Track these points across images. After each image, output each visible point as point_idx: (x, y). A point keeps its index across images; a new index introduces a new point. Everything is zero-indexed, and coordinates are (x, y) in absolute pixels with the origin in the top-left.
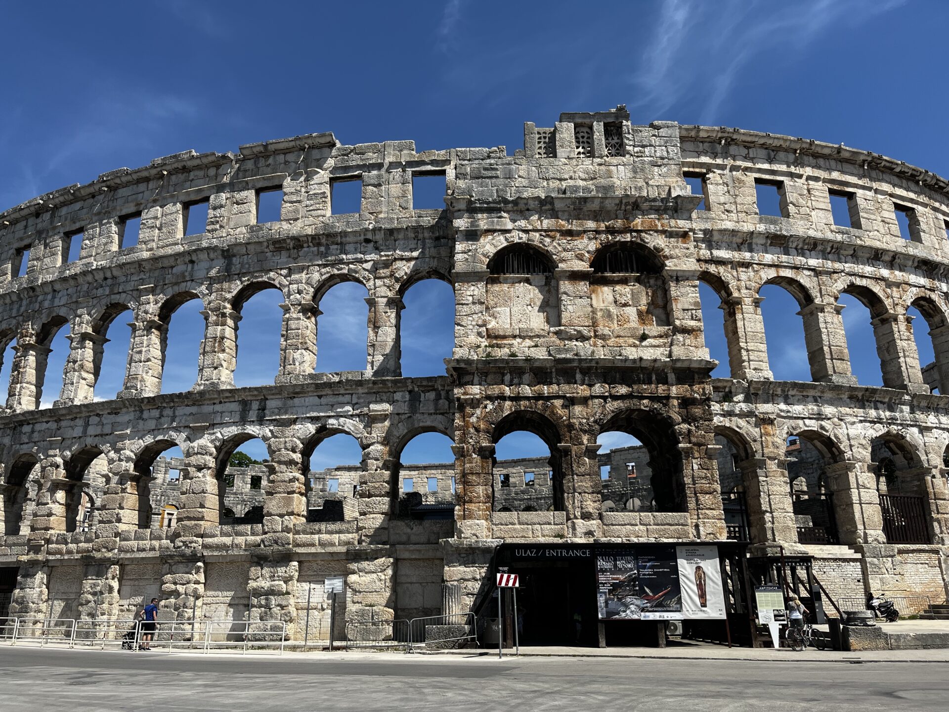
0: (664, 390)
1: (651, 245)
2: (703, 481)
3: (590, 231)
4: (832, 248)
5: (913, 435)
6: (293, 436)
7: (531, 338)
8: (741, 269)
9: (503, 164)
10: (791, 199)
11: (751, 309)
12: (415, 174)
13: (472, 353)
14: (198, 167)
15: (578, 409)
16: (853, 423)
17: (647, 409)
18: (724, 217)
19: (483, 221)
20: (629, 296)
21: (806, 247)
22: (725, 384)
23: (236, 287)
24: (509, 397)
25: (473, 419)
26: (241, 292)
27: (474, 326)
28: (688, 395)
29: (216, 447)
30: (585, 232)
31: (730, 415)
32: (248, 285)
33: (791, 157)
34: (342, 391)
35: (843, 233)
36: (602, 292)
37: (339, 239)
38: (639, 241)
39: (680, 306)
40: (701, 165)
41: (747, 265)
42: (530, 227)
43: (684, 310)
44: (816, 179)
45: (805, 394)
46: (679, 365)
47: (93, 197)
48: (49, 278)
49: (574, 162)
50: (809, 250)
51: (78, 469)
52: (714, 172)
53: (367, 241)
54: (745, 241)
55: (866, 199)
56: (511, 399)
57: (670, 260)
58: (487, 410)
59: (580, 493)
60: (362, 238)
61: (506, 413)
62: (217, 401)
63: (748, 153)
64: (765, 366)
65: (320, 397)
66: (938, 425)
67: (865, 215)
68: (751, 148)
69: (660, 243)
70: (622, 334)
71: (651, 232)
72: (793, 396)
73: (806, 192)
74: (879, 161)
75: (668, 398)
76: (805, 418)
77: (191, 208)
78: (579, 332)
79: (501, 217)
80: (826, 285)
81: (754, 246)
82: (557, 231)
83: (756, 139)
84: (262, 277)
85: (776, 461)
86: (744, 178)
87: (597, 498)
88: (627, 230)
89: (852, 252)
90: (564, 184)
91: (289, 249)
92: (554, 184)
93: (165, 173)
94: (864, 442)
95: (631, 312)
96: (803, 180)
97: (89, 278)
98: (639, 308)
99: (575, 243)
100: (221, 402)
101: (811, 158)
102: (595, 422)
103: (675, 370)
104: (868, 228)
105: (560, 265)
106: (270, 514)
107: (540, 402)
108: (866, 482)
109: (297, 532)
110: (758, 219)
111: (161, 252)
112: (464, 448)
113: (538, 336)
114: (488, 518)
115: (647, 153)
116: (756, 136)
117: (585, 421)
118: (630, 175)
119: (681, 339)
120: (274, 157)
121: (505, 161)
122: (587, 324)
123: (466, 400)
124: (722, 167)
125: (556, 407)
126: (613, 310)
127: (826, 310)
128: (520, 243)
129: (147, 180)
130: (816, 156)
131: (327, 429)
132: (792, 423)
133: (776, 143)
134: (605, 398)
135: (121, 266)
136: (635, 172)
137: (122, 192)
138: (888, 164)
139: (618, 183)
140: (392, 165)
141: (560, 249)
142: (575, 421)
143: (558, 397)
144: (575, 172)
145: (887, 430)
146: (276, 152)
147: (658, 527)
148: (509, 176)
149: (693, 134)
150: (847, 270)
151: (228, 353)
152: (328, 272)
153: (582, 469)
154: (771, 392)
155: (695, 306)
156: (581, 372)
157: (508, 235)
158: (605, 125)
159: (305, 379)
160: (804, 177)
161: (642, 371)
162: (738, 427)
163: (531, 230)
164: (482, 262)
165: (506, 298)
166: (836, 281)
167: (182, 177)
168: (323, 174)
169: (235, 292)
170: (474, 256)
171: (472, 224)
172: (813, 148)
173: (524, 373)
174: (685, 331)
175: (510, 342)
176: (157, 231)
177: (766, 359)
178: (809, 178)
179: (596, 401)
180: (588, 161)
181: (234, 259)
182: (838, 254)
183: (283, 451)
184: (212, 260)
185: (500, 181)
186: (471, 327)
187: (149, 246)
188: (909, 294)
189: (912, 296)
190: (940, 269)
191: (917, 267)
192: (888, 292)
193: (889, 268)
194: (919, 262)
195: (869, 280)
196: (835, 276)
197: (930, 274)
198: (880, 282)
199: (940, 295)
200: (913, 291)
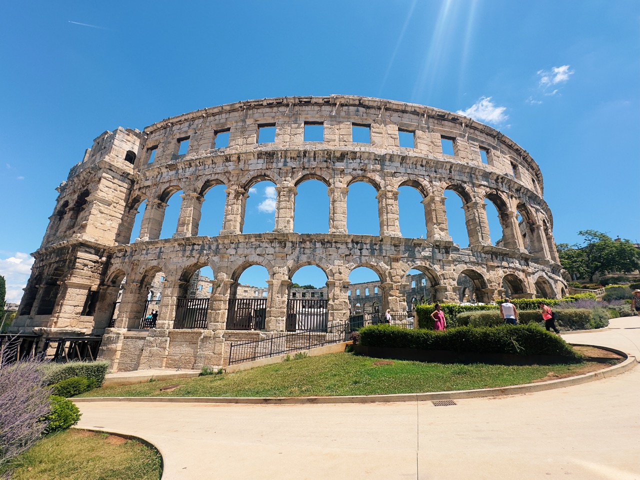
8: (154, 187)
10: (191, 143)
15: (47, 269)
21: (187, 167)
22: (121, 248)
33: (201, 120)
40: (157, 141)
41: (157, 184)
46: (70, 243)
52: (161, 142)
55: (237, 129)
56: (39, 267)
61: (37, 274)
63: (181, 127)
66: (235, 254)
67: (232, 138)
68: (182, 123)
73: (200, 137)
74: (250, 104)
75: (66, 259)
80: (191, 185)
81: (163, 174)
86: (172, 140)
88: (86, 184)
89: (211, 162)
96: (202, 130)
99: (75, 195)
101: (212, 117)
103: (72, 246)
104: (231, 145)
117: (46, 274)
124: (164, 139)
125: (44, 269)
127: (186, 198)
130: (214, 115)
136: (101, 157)
141: (71, 199)
150: (206, 173)
154: (141, 248)
155: (89, 213)
172: (208, 112)
182: (205, 165)
188: (247, 176)
189: (249, 176)
190: (278, 154)
191: (258, 158)
192: (231, 179)
193: (236, 164)
194: (258, 155)
195: (220, 175)
196: (199, 178)
197: (270, 159)
198: (227, 174)
199: (275, 171)
200: (252, 173)
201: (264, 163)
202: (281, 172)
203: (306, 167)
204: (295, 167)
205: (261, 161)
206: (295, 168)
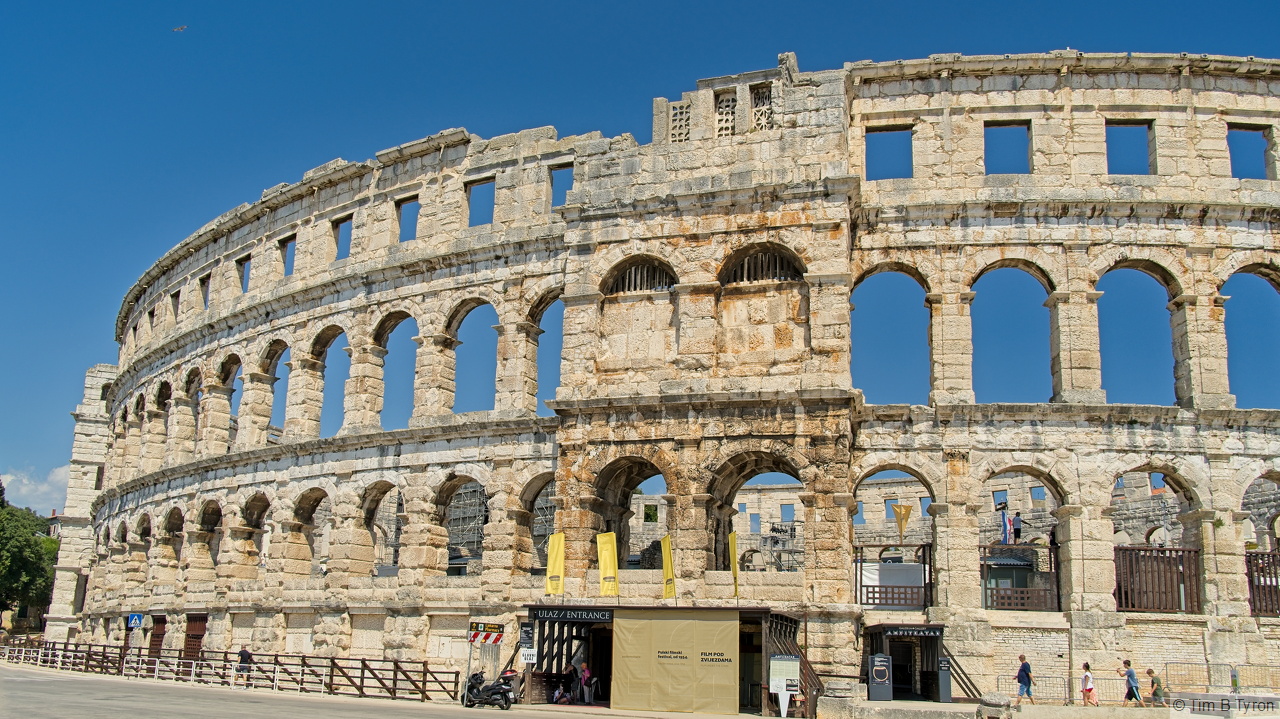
0: (788, 428)
1: (791, 246)
2: (826, 535)
3: (719, 233)
4: (1094, 209)
5: (1191, 468)
6: (425, 484)
7: (644, 370)
8: (947, 255)
9: (625, 157)
10: (1039, 146)
11: (954, 308)
12: (551, 168)
13: (576, 392)
14: (344, 180)
15: (688, 453)
16: (1089, 454)
17: (768, 451)
18: (931, 183)
19: (597, 231)
20: (766, 310)
21: (1051, 213)
22: (900, 412)
23: (378, 317)
24: (614, 442)
25: (575, 469)
26: (382, 323)
27: (581, 360)
28: (817, 433)
29: (359, 496)
30: (713, 234)
31: (907, 450)
32: (387, 316)
33: (1052, 80)
34: (469, 435)
35: (1120, 184)
36: (735, 308)
37: (469, 259)
38: (777, 241)
39: (820, 322)
40: (906, 114)
41: (956, 248)
42: (649, 235)
43: (825, 326)
44: (1087, 108)
45: (1017, 418)
46: (806, 396)
47: (258, 219)
48: (224, 313)
49: (709, 144)
50: (1057, 217)
51: (255, 516)
52: (925, 121)
53: (498, 258)
54: (959, 215)
55: (1172, 127)
56: (616, 443)
57: (813, 263)
58: (590, 457)
59: (682, 550)
60: (492, 254)
61: (611, 460)
62: (358, 447)
63: (982, 86)
64: (968, 383)
65: (449, 441)
66: (1242, 452)
67: (1167, 152)
68: (986, 77)
69: (802, 242)
70: (748, 360)
71: (793, 228)
72: (1000, 422)
73: (1065, 131)
74: (1206, 64)
75: (793, 436)
76: (1014, 450)
77: (341, 225)
78: (697, 360)
79: (617, 225)
80: (1077, 265)
81: (971, 221)
82: (681, 236)
83: (990, 66)
84: (399, 305)
85: (964, 507)
86: (967, 124)
87: (700, 556)
88: (763, 227)
89: (1128, 212)
90: (697, 174)
91: (422, 273)
92: (683, 176)
93: (316, 189)
94: (1102, 479)
95: (767, 331)
96: (1066, 113)
97: (255, 313)
98: (777, 325)
99: (701, 249)
100: (362, 448)
101: (1085, 77)
102: (707, 467)
103: (804, 402)
104: (1169, 171)
105: (681, 280)
106: (404, 567)
107: (648, 446)
108: (1095, 532)
109: (428, 586)
110: (981, 182)
111: (312, 283)
112: (562, 500)
113: (652, 368)
114: (584, 576)
115: (800, 122)
116: (989, 61)
117: (694, 467)
118: (777, 153)
119: (817, 363)
120: (412, 163)
121: (627, 153)
122: (707, 350)
123: (567, 446)
124: (938, 112)
125: (664, 451)
126: (746, 330)
127: (1071, 300)
128: (639, 255)
129: (301, 197)
130: (1091, 73)
131: (456, 477)
132: (996, 456)
133: (1022, 66)
134: (719, 439)
135: (279, 300)
136: (783, 149)
137: (281, 212)
138: (1221, 66)
139: (759, 165)
140: (526, 160)
141: (682, 258)
142: (682, 467)
143: (667, 440)
144: (708, 157)
145: (1146, 461)
146: (412, 156)
147: (766, 588)
148: (631, 171)
149: (895, 72)
150: (1116, 239)
151: (371, 393)
152: (459, 297)
153: (686, 523)
154: (967, 418)
155: (839, 319)
156: (694, 409)
157: (624, 246)
158: (752, 88)
159: (435, 422)
160: (1067, 109)
161: (765, 405)
162: (916, 464)
163: (650, 239)
164: (593, 282)
165: (624, 322)
166: (1096, 256)
167: (329, 191)
168: (458, 179)
169: (375, 325)
170: (585, 276)
171: (586, 236)
172: (1083, 63)
173: (631, 413)
174: (821, 352)
175: (620, 377)
176: (309, 257)
177: (969, 375)
178: (1075, 109)
179: (710, 443)
180: (726, 141)
181: (374, 286)
182: (1106, 216)
183: (416, 500)
184: (355, 288)
185: (619, 180)
186: (578, 361)
187: (303, 275)
188: (1228, 262)
191: (1253, 220)
192: (1188, 264)
193: (1196, 227)
194: (1252, 213)
195: (1155, 249)
196: (1096, 250)
198: (1174, 250)
200: (1238, 255)
201: (1266, 233)
205: (1259, 228)
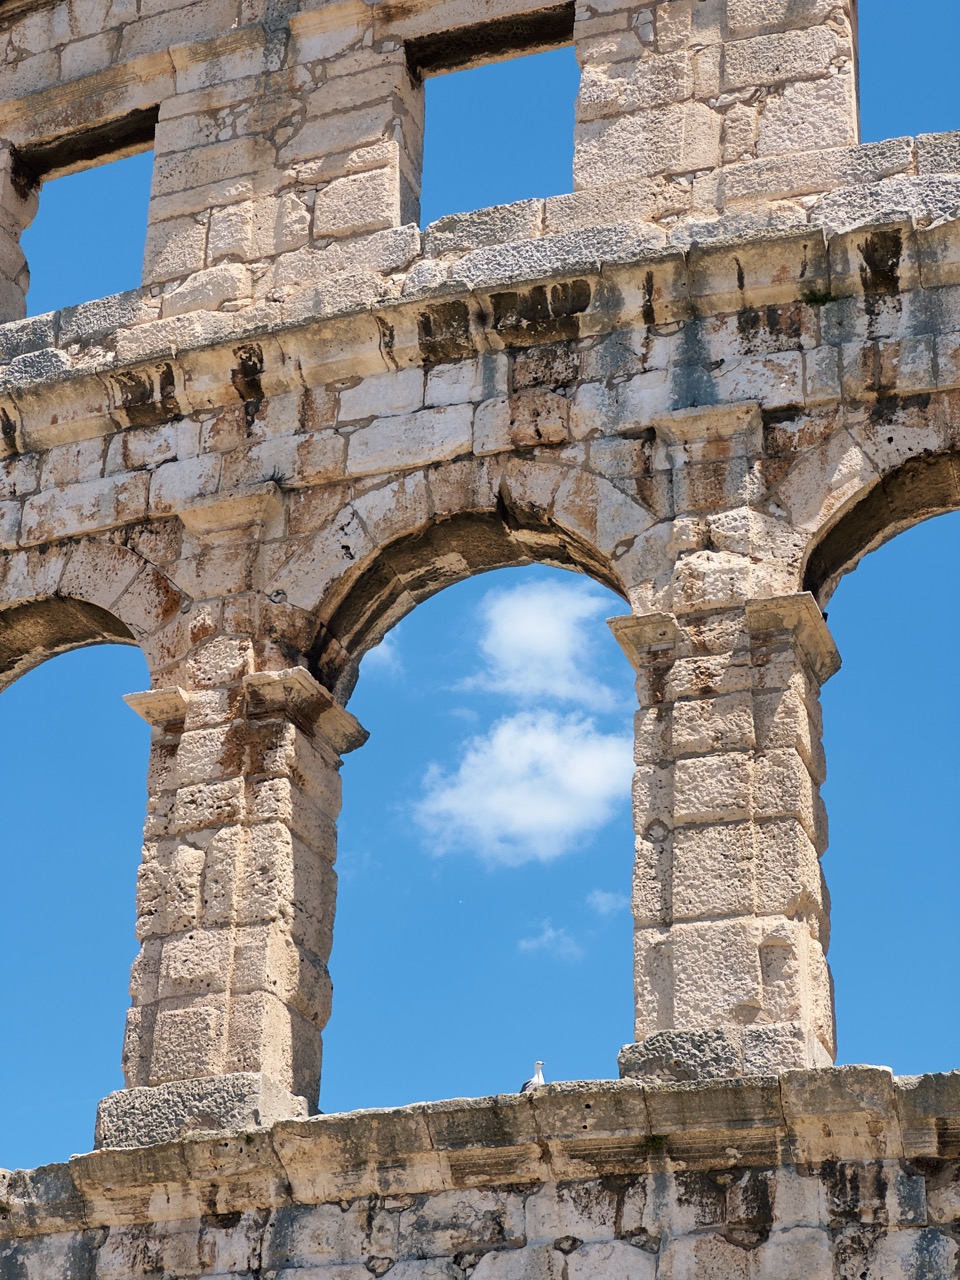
188: (331, 540)
189: (356, 541)
190: (613, 302)
191: (434, 355)
192: (183, 579)
193: (229, 438)
194: (425, 327)
195: (80, 553)
197: (548, 356)
198: (144, 542)
199: (603, 457)
200: (376, 505)
201: (490, 393)
202: (660, 463)
203: (904, 387)
204: (795, 396)
205: (458, 382)
206: (791, 412)
